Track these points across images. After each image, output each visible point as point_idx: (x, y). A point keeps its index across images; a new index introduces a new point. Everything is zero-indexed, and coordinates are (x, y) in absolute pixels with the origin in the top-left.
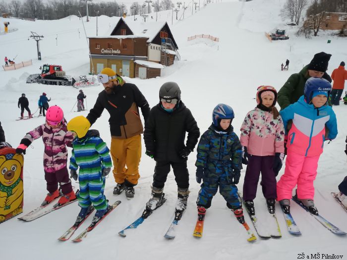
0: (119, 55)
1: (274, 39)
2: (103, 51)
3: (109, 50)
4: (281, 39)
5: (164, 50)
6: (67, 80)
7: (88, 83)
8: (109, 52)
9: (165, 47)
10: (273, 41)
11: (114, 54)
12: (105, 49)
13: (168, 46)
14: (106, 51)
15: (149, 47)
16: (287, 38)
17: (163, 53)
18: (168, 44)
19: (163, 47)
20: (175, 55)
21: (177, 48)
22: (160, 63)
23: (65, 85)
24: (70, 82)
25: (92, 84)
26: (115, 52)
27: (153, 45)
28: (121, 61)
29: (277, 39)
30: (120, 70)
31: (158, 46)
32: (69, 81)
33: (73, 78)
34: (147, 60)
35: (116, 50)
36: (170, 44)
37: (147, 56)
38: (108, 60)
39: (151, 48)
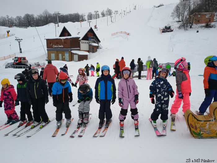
0: (63, 48)
1: (163, 32)
4: (168, 32)
7: (40, 66)
8: (57, 47)
9: (91, 42)
12: (55, 45)
16: (172, 31)
17: (90, 45)
20: (98, 46)
21: (100, 42)
26: (60, 46)
27: (83, 41)
31: (87, 41)
35: (61, 45)
36: (94, 40)
37: (79, 48)
38: (57, 51)
39: (82, 43)
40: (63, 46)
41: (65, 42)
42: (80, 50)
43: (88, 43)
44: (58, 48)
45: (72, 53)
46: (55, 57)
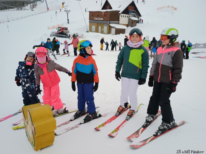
0: (102, 21)
2: (95, 19)
3: (98, 18)
5: (131, 18)
8: (98, 19)
11: (100, 20)
14: (96, 19)
18: (133, 14)
19: (130, 15)
21: (141, 16)
22: (127, 25)
24: (68, 36)
25: (81, 38)
28: (103, 24)
30: (103, 29)
31: (127, 15)
35: (101, 18)
37: (118, 21)
38: (97, 23)
39: (122, 17)
41: (105, 15)
42: (119, 24)
44: (98, 20)
45: (110, 26)
46: (95, 29)
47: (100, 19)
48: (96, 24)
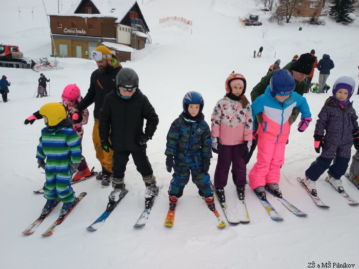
0: (85, 35)
1: (247, 25)
2: (66, 31)
3: (73, 30)
4: (255, 25)
5: (134, 32)
6: (25, 62)
7: (50, 66)
8: (73, 32)
9: (136, 29)
10: (246, 26)
11: (79, 34)
12: (68, 29)
13: (138, 27)
14: (69, 31)
15: (118, 29)
16: (260, 24)
17: (133, 35)
18: (138, 25)
19: (133, 28)
20: (146, 38)
21: (148, 30)
22: (130, 46)
23: (23, 67)
24: (29, 65)
25: (54, 68)
26: (80, 32)
27: (122, 26)
28: (87, 42)
29: (251, 25)
30: (87, 52)
31: (128, 27)
32: (28, 63)
33: (32, 60)
34: (115, 42)
35: (81, 30)
36: (140, 26)
37: (115, 38)
38: (72, 40)
39: (120, 29)
40: (84, 32)
41: (90, 25)
43: (130, 30)
44: (75, 34)
46: (68, 51)
47: (78, 32)
48: (70, 41)
